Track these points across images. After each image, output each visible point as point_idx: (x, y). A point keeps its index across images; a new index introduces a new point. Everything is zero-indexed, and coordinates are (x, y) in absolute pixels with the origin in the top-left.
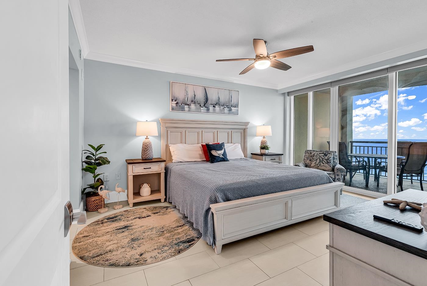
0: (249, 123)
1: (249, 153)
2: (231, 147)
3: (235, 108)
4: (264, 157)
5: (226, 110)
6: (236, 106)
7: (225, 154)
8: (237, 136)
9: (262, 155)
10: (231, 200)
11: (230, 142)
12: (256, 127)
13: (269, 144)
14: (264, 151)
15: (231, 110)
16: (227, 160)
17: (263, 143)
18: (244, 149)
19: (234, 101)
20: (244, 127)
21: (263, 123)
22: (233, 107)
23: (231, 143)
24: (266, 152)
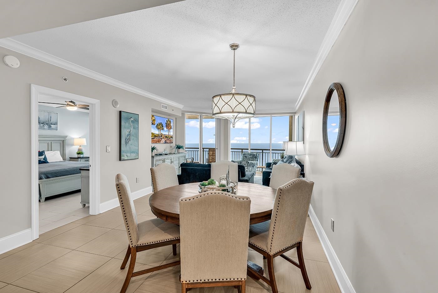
0: (67, 136)
1: (67, 157)
2: (51, 153)
3: (55, 126)
4: (79, 159)
5: (46, 127)
6: (56, 124)
7: (45, 158)
8: (56, 145)
9: (78, 158)
10: (50, 178)
11: (50, 149)
12: (73, 139)
13: (84, 151)
14: (80, 156)
15: (51, 127)
16: (48, 162)
17: (79, 150)
18: (63, 155)
19: (53, 120)
20: (63, 139)
21: (80, 137)
22: (53, 124)
23: (51, 151)
24: (82, 156)
